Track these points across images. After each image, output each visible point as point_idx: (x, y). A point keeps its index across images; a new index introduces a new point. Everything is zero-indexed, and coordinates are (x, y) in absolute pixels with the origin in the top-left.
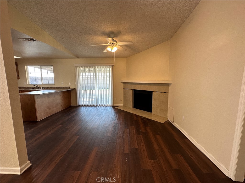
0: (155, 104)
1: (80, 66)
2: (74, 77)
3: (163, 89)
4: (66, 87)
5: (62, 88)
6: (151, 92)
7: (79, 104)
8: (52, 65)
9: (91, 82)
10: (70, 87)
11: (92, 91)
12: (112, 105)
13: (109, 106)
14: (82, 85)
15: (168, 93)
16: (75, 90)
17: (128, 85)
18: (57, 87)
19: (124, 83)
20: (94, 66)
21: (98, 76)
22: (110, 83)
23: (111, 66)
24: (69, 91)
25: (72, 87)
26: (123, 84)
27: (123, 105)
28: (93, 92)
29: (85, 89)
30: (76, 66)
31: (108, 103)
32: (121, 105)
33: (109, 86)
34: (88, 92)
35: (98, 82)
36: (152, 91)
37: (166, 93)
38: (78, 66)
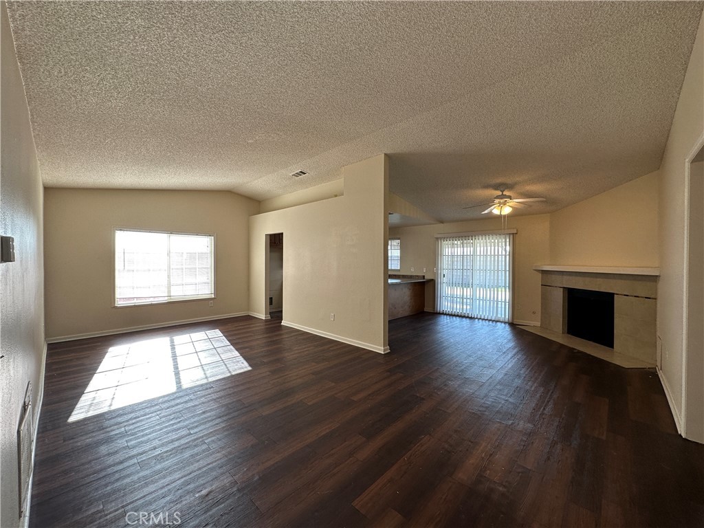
0: (621, 325)
1: (445, 238)
2: (433, 257)
3: (641, 289)
4: (417, 276)
5: (411, 277)
6: (611, 296)
7: (439, 309)
8: (398, 239)
9: (465, 268)
10: (424, 276)
11: (465, 289)
12: (510, 321)
13: (502, 322)
14: (445, 272)
15: (656, 299)
16: (432, 283)
17: (553, 276)
18: (403, 276)
19: (544, 272)
20: (472, 236)
21: (480, 255)
22: (505, 271)
23: (510, 234)
24: (423, 283)
25: (428, 277)
26: (540, 275)
27: (538, 324)
28: (468, 292)
29: (452, 284)
30: (437, 239)
31: (499, 316)
32: (533, 324)
33: (505, 277)
34: (458, 291)
35: (480, 268)
36: (613, 294)
37: (650, 298)
38: (441, 238)
